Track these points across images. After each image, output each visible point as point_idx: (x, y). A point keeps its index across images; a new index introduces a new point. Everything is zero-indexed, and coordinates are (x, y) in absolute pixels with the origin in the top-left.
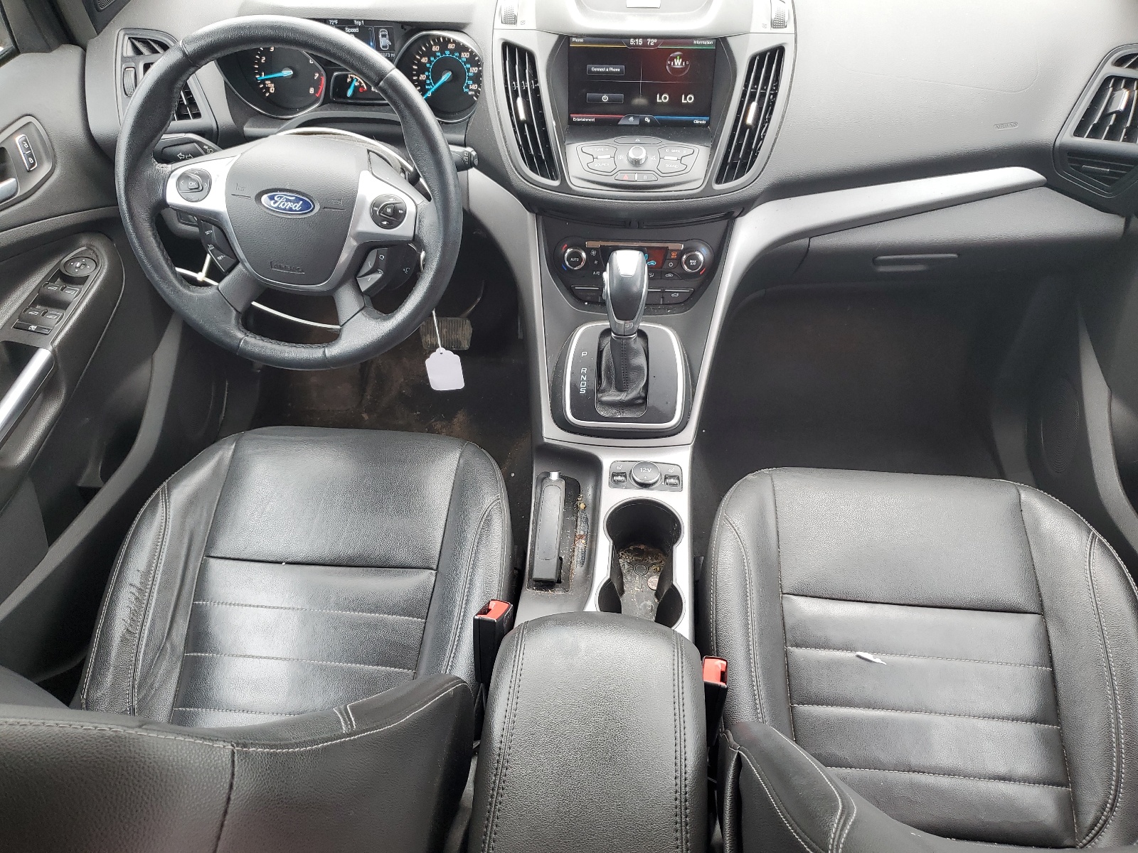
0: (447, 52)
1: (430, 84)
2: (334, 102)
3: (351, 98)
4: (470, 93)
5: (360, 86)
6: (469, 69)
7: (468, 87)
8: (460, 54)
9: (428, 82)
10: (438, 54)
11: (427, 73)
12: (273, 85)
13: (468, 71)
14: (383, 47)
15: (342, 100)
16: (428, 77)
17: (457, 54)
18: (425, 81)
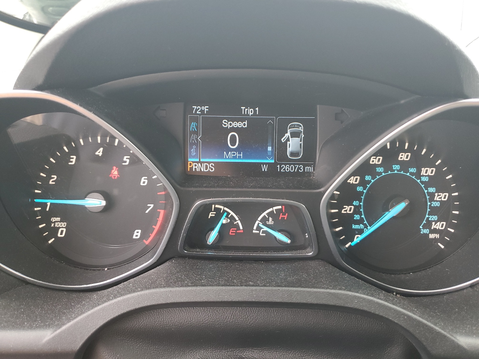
0: (396, 167)
1: (360, 221)
2: (183, 257)
3: (215, 246)
4: (432, 236)
5: (232, 224)
6: (432, 195)
7: (429, 224)
8: (419, 171)
9: (357, 217)
10: (380, 170)
11: (356, 203)
12: (64, 224)
13: (432, 199)
14: (292, 154)
15: (197, 252)
16: (357, 210)
17: (413, 170)
18: (352, 215)
